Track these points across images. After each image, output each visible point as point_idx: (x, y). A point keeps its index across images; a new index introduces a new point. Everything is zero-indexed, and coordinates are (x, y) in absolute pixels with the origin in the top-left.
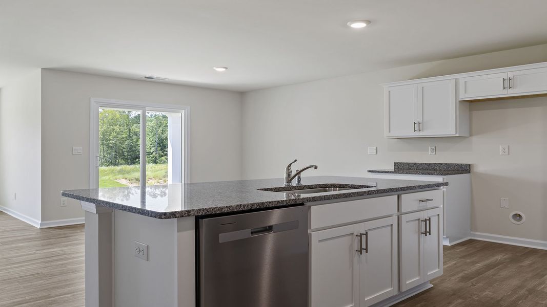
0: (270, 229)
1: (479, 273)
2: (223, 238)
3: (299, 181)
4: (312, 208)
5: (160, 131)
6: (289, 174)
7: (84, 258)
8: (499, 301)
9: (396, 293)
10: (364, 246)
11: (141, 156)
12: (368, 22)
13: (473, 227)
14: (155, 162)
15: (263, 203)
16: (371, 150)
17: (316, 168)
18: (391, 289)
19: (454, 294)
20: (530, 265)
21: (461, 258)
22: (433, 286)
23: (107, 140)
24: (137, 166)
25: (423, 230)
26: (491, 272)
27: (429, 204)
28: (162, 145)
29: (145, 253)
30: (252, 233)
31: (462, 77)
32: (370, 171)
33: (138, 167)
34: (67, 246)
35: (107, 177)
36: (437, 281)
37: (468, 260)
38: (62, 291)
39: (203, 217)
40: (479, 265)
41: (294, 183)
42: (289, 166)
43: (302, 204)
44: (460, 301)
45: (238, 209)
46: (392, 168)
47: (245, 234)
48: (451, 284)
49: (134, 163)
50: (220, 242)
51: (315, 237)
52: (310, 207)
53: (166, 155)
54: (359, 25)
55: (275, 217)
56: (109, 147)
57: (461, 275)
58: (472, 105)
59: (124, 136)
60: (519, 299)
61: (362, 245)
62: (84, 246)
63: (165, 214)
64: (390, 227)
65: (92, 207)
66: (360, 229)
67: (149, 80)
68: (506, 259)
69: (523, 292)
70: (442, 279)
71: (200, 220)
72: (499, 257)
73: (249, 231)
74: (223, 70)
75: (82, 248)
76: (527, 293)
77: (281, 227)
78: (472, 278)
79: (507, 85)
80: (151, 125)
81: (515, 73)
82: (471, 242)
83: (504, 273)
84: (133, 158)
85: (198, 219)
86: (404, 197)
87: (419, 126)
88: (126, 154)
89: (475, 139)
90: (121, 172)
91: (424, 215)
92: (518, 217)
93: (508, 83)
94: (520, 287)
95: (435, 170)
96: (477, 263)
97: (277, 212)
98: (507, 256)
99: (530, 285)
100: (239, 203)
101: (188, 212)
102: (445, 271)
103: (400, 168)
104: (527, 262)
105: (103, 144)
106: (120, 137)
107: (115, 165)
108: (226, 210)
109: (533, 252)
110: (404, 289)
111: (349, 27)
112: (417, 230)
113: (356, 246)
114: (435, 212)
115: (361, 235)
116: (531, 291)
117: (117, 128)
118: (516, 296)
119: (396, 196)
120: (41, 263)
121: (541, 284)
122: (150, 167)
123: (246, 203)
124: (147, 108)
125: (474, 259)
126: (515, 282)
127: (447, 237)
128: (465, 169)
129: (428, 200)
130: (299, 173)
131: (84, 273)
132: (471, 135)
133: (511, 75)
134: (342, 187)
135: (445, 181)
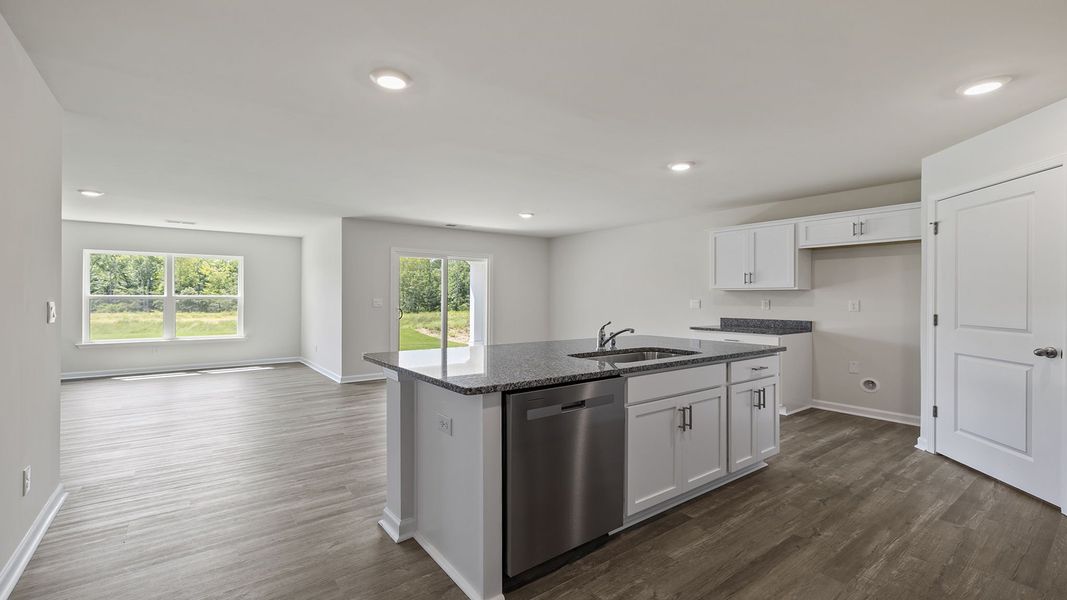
0: (582, 404)
1: (823, 451)
2: (532, 414)
3: (613, 344)
4: (629, 379)
5: (461, 277)
6: (602, 337)
7: (385, 418)
8: (848, 487)
9: (724, 473)
10: (688, 422)
11: (442, 302)
12: (692, 163)
13: (815, 394)
14: (456, 309)
15: (575, 376)
16: (693, 303)
17: (633, 331)
18: (718, 469)
19: (793, 476)
20: (886, 443)
21: (800, 431)
22: (766, 465)
23: (407, 286)
24: (438, 313)
25: (757, 403)
26: (839, 450)
27: (764, 373)
28: (464, 291)
29: (449, 427)
30: (563, 408)
31: (802, 222)
32: (692, 328)
33: (440, 315)
34: (367, 404)
35: (407, 326)
36: (772, 461)
37: (809, 435)
38: (363, 454)
39: (510, 392)
40: (823, 441)
41: (608, 347)
42: (603, 328)
43: (618, 376)
44: (800, 485)
45: (548, 383)
46: (717, 324)
47: (556, 409)
48: (788, 464)
49: (434, 310)
50: (529, 419)
51: (632, 412)
52: (626, 379)
53: (468, 302)
54: (681, 168)
55: (589, 391)
56: (409, 293)
57: (800, 452)
58: (815, 253)
59: (424, 281)
60: (873, 486)
61: (685, 420)
62: (385, 404)
63: (470, 390)
64: (717, 400)
65: (394, 375)
66: (684, 402)
67: (451, 229)
68: (856, 434)
69: (877, 477)
70: (778, 458)
71: (507, 396)
72: (847, 432)
73: (560, 406)
74: (529, 216)
75: (384, 406)
76: (883, 478)
77: (594, 402)
78: (815, 457)
79: (857, 230)
80: (452, 270)
81: (868, 217)
82: (812, 411)
83: (854, 452)
84: (434, 306)
85: (505, 394)
86: (734, 365)
87: (750, 277)
88: (426, 300)
89: (816, 292)
90: (420, 321)
91: (758, 385)
92: (870, 384)
93: (859, 228)
94: (874, 471)
95: (768, 327)
96: (820, 438)
97: (590, 385)
98: (857, 430)
99: (888, 468)
100: (548, 376)
101: (495, 387)
102: (782, 446)
103: (728, 325)
104: (882, 439)
105: (403, 290)
106: (421, 282)
107: (415, 311)
108: (535, 385)
109: (891, 426)
110: (733, 470)
111: (669, 170)
112: (749, 402)
113: (679, 422)
114: (770, 381)
115: (684, 410)
116: (888, 477)
117: (418, 274)
118: (869, 482)
119: (725, 365)
120: (343, 422)
121: (900, 468)
122: (451, 314)
123: (556, 376)
124: (449, 258)
125: (817, 433)
126: (868, 464)
127: (784, 405)
128: (804, 327)
129: (762, 368)
130: (613, 336)
131: (385, 435)
132: (813, 287)
133: (862, 219)
134: (663, 352)
135: (782, 346)
